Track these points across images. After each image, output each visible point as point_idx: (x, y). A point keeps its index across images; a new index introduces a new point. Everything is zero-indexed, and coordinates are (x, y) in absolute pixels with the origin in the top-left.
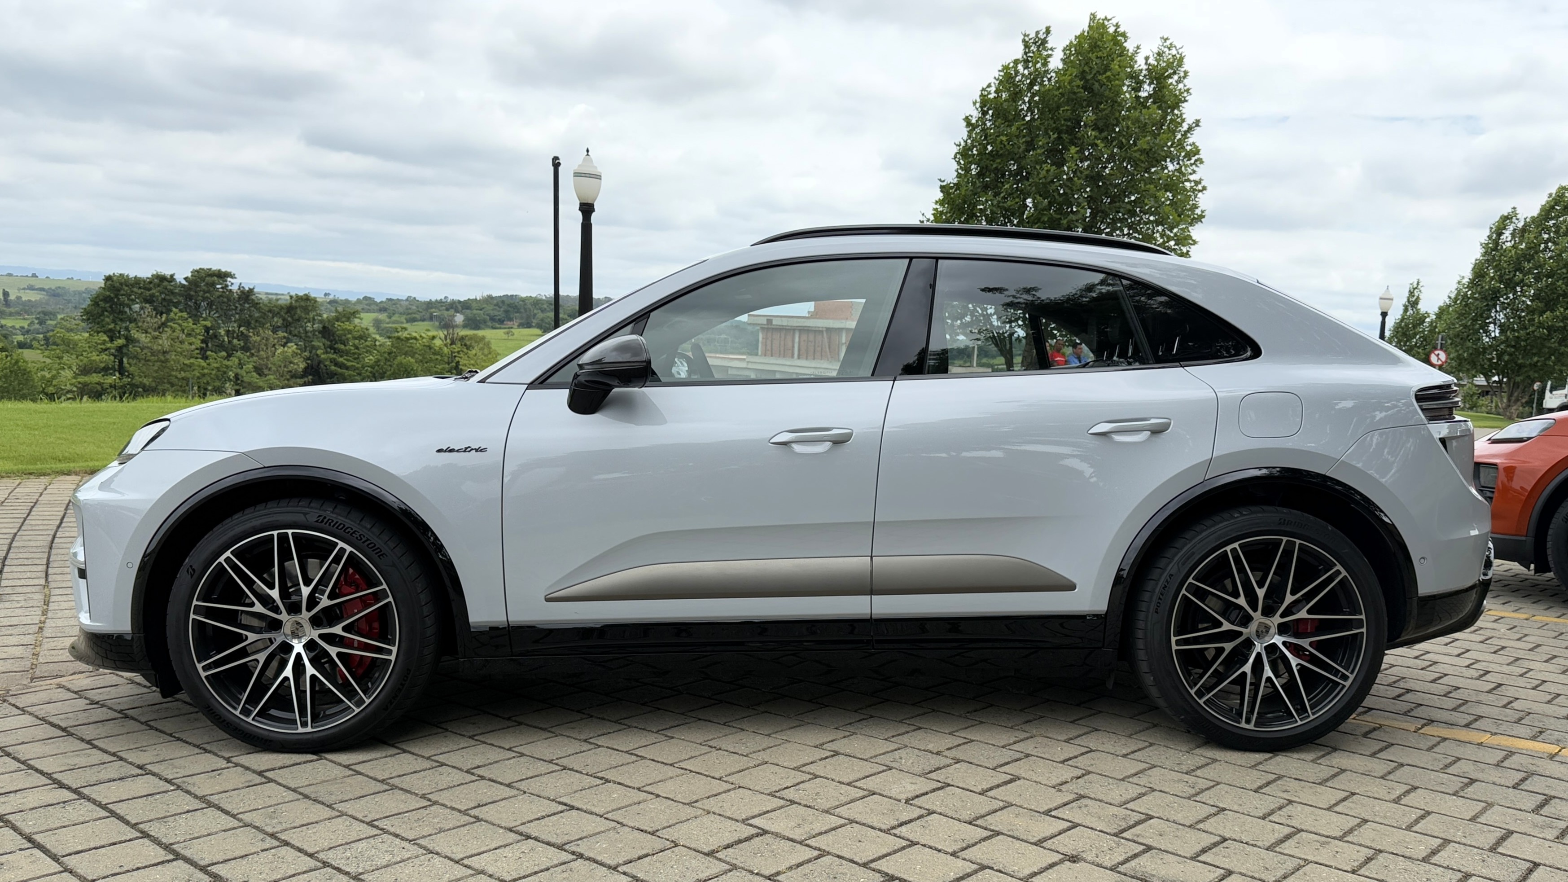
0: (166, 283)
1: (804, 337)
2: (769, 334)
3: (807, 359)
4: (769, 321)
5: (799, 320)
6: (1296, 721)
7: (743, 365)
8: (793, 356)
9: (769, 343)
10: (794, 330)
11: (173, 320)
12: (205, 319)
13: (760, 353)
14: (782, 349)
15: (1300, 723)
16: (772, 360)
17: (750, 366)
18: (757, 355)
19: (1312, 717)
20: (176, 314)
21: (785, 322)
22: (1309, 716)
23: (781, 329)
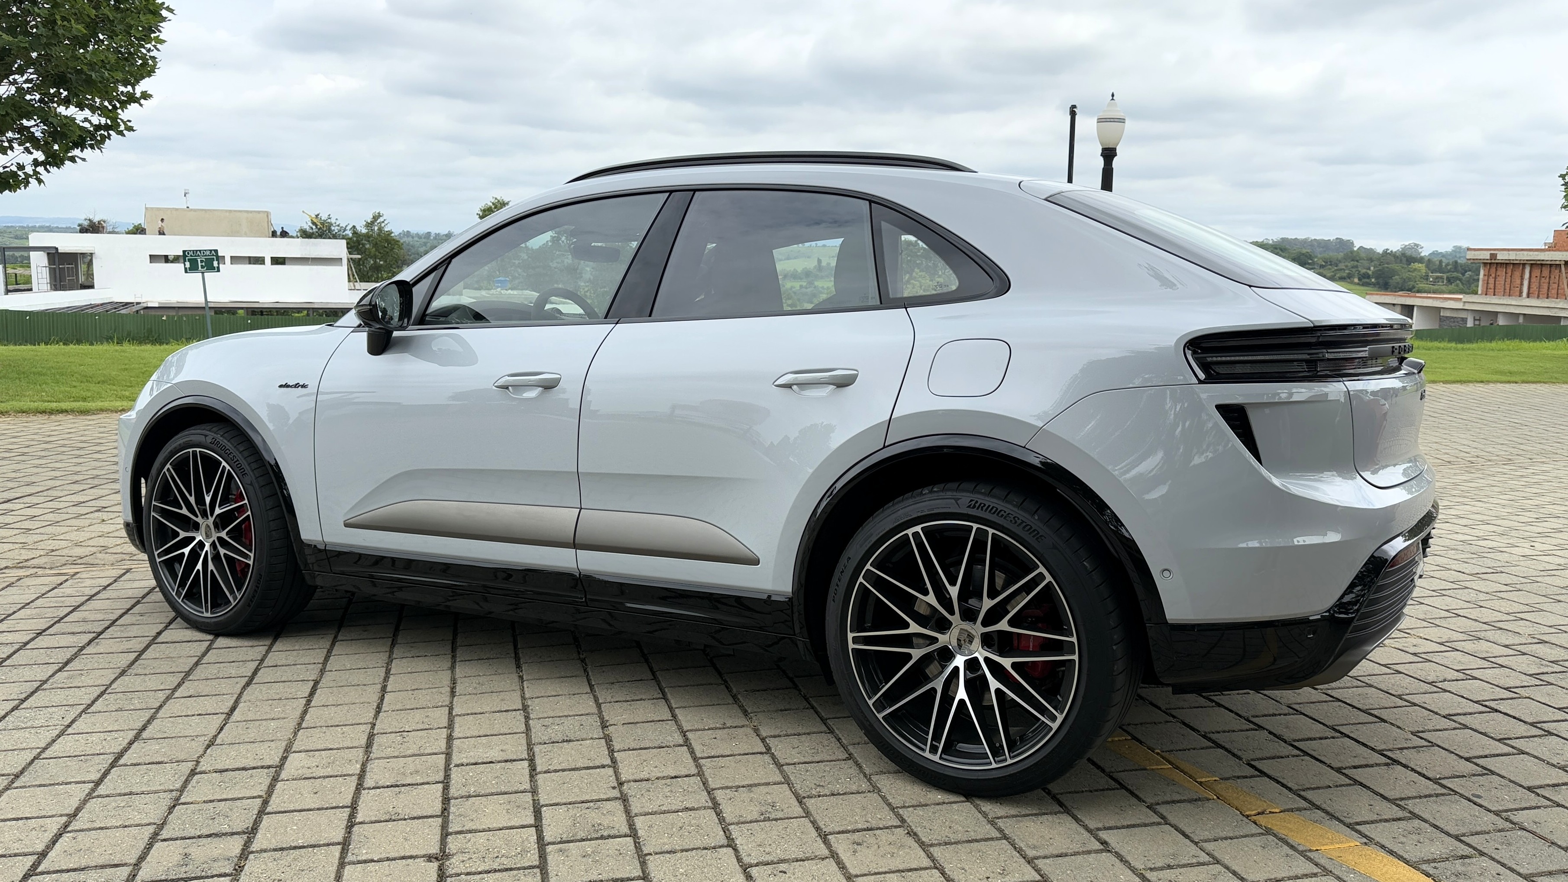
0: (911, 247)
1: (1537, 272)
2: (1493, 270)
3: (1538, 297)
4: (1493, 256)
5: (1531, 253)
6: (991, 763)
7: (1459, 305)
8: (1520, 295)
9: (1492, 281)
10: (1524, 265)
11: (915, 279)
12: (940, 276)
13: (1480, 292)
14: (1508, 287)
15: (994, 766)
16: (1495, 300)
17: (1467, 307)
18: (1476, 293)
19: (1009, 762)
20: (917, 274)
21: (1512, 256)
22: (1006, 760)
23: (1506, 264)
